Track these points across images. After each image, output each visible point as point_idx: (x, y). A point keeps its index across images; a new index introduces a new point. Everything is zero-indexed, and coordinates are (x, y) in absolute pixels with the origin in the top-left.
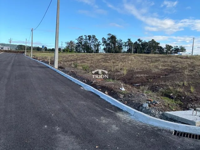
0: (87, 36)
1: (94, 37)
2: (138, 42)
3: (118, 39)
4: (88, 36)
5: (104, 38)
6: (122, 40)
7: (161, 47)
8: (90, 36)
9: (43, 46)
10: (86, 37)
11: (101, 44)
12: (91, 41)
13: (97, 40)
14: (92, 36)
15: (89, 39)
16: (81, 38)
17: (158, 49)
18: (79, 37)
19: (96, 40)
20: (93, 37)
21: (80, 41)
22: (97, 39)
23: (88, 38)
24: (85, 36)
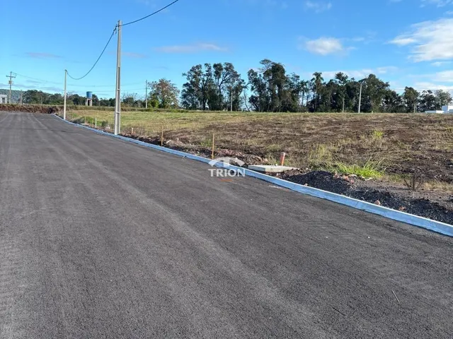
0: (212, 66)
1: (229, 67)
2: (338, 80)
3: (289, 73)
4: (215, 66)
5: (252, 71)
6: (298, 77)
7: (394, 94)
8: (220, 65)
9: (88, 93)
10: (210, 68)
11: (245, 87)
12: (221, 80)
13: (238, 76)
14: (224, 67)
15: (217, 74)
16: (195, 71)
17: (387, 98)
18: (193, 70)
19: (236, 75)
20: (227, 69)
21: (194, 80)
22: (238, 74)
23: (213, 70)
24: (206, 65)
